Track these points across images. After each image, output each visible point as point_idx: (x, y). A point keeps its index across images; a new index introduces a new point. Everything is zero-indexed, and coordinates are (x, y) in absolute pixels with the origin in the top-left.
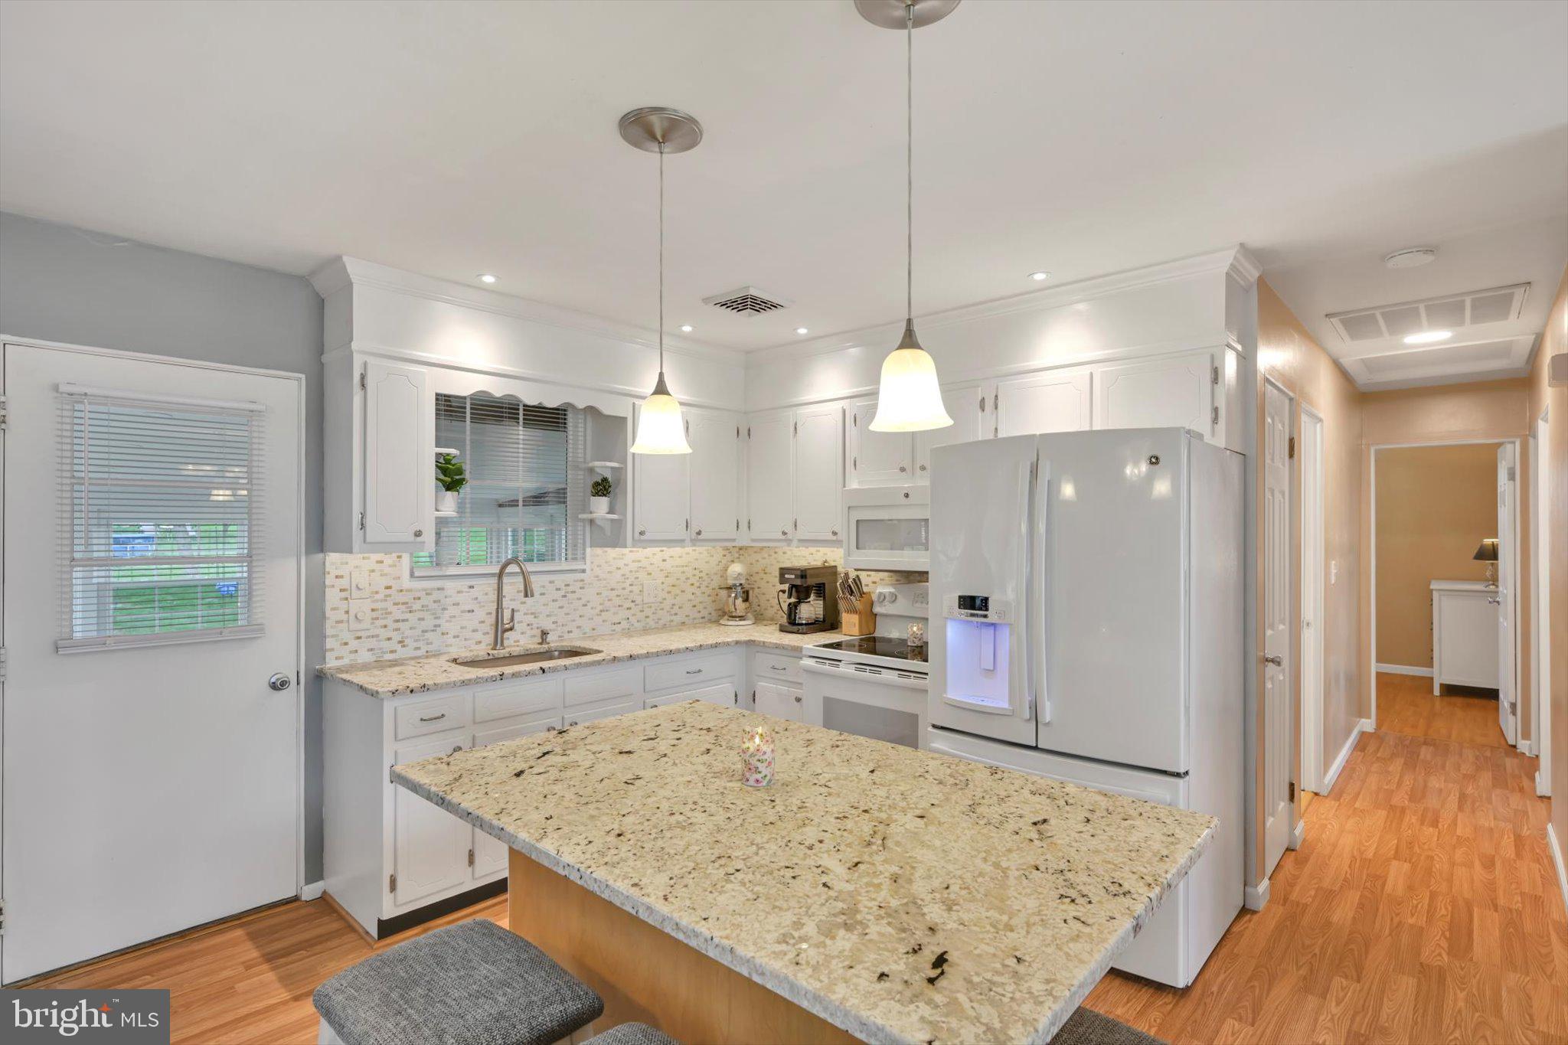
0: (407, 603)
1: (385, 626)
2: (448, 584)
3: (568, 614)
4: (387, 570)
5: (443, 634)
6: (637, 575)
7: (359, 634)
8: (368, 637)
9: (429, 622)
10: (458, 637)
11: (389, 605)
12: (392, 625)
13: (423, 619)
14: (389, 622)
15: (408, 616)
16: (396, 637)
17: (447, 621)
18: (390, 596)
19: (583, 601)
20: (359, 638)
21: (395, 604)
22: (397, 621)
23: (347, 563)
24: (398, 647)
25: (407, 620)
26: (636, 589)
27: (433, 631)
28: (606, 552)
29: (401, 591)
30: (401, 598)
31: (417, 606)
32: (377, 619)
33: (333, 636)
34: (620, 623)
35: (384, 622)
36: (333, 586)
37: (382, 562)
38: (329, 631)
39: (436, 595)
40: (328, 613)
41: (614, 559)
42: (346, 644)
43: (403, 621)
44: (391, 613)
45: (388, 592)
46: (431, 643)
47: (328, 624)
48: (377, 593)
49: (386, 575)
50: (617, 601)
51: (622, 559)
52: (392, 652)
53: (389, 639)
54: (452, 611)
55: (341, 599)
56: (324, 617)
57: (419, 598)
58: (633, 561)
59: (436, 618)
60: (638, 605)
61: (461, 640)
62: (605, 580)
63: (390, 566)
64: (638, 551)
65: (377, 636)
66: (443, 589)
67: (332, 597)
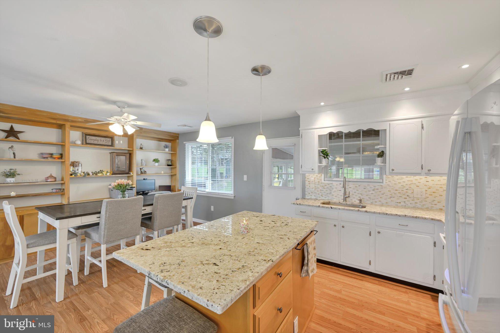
0: (323, 186)
1: (318, 191)
2: (334, 183)
3: (375, 196)
4: (318, 178)
5: (332, 195)
6: (410, 186)
7: (312, 192)
8: (314, 193)
9: (329, 192)
10: (336, 197)
11: (319, 186)
12: (319, 191)
13: (327, 191)
14: (319, 190)
15: (323, 189)
16: (321, 194)
17: (333, 192)
18: (319, 184)
19: (382, 193)
20: (312, 193)
21: (320, 186)
22: (321, 190)
23: (310, 176)
24: (321, 197)
25: (323, 190)
26: (410, 192)
27: (330, 194)
28: (393, 177)
29: (322, 183)
30: (321, 185)
31: (325, 187)
32: (316, 189)
33: (307, 191)
34: (400, 203)
35: (317, 190)
36: (307, 181)
37: (317, 176)
38: (306, 190)
39: (331, 185)
40: (306, 186)
41: (397, 179)
42: (309, 193)
43: (322, 190)
44: (319, 188)
45: (319, 183)
46: (329, 197)
47: (306, 189)
48: (316, 183)
49: (318, 179)
50: (399, 195)
51: (402, 179)
52: (319, 197)
53: (319, 194)
54: (335, 189)
55: (309, 184)
56: (305, 187)
57: (326, 185)
58: (408, 181)
59: (330, 191)
60: (411, 197)
61: (337, 198)
62: (392, 186)
63: (319, 177)
64: (411, 177)
65: (316, 193)
66: (332, 184)
67: (307, 183)
